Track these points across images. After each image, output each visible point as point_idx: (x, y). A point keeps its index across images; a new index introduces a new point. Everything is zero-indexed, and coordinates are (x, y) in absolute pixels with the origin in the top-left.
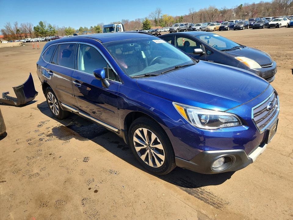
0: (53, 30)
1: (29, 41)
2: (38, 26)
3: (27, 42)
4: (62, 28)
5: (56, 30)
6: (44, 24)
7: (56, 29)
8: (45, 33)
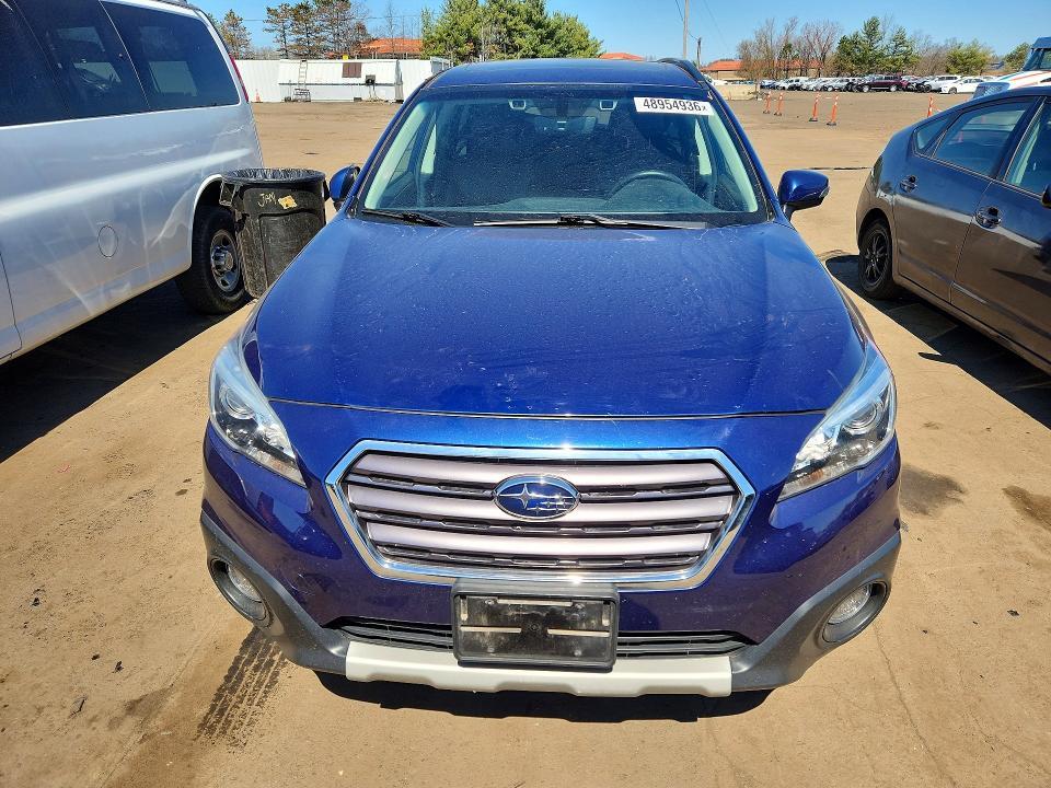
0: (905, 53)
1: (798, 88)
2: (856, 35)
3: (791, 88)
4: (942, 44)
5: (915, 52)
6: (880, 29)
7: (917, 49)
8: (871, 63)
